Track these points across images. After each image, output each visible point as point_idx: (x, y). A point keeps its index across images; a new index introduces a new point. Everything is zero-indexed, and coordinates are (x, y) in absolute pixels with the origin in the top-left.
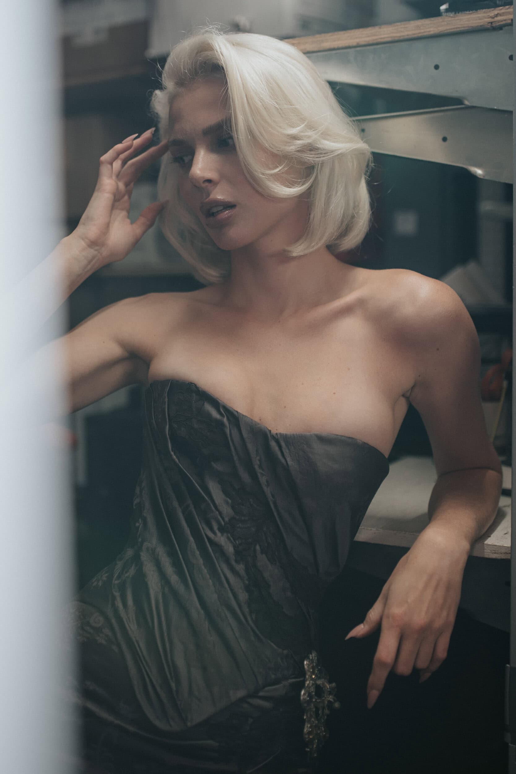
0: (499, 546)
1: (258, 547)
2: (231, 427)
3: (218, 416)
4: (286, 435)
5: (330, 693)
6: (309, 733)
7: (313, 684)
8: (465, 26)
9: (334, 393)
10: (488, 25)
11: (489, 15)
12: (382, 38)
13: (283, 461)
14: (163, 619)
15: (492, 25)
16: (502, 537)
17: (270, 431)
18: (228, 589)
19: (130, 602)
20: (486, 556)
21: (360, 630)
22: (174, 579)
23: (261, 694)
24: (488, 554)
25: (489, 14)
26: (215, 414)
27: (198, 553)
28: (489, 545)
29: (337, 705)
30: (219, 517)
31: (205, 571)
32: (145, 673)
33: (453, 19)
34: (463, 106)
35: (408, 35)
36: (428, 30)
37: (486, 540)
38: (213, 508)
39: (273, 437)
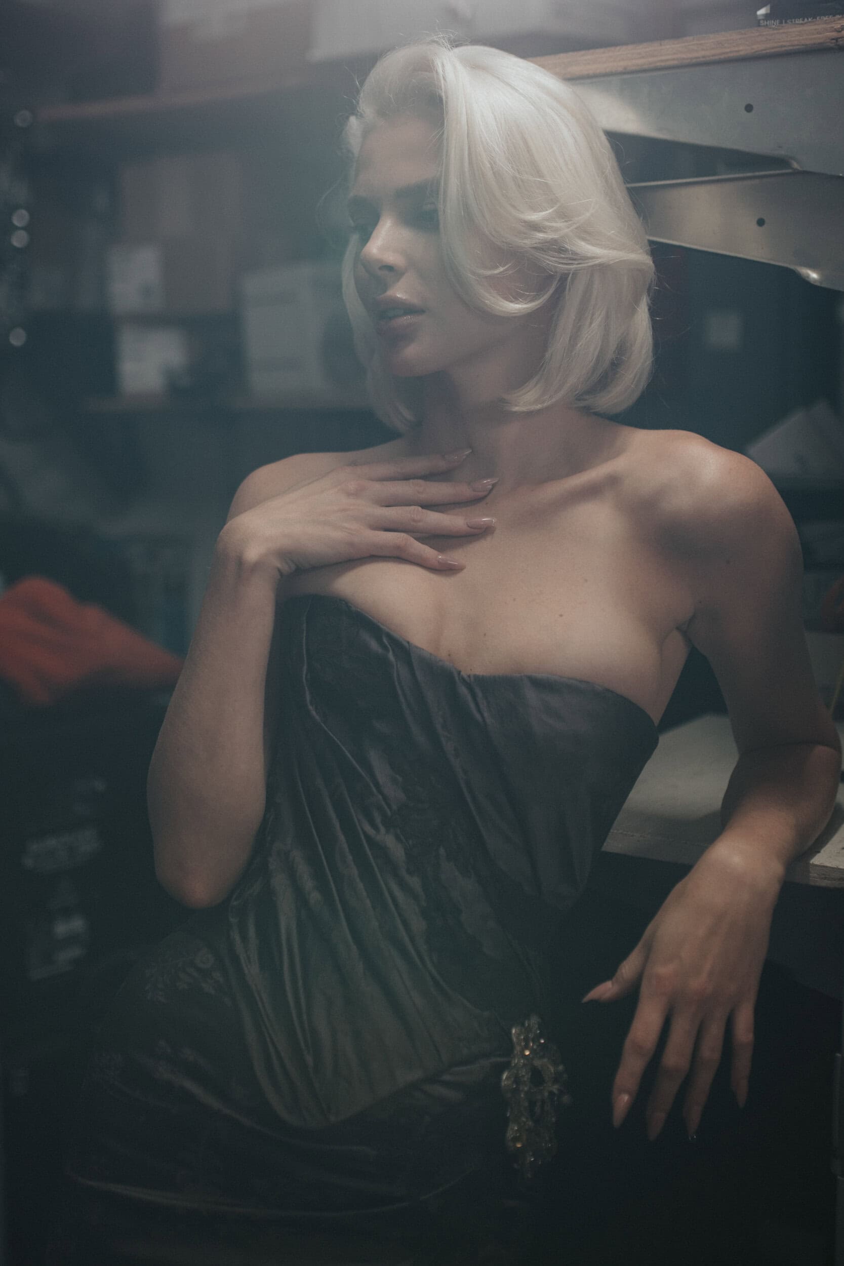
0: (830, 867)
1: (442, 851)
2: (399, 666)
3: (380, 651)
4: (483, 676)
5: (556, 1080)
6: (515, 1139)
7: (524, 1065)
8: (796, 43)
9: (561, 616)
10: (831, 43)
11: (832, 27)
12: (662, 61)
13: (478, 716)
14: (297, 959)
15: (838, 43)
16: (839, 853)
17: (459, 673)
18: (396, 915)
19: (252, 932)
20: (812, 883)
21: (606, 990)
22: (315, 897)
23: (447, 1077)
24: (815, 880)
25: (833, 25)
26: (374, 645)
27: (350, 858)
28: (816, 866)
29: (566, 1099)
30: (383, 803)
31: (361, 886)
32: (268, 1040)
33: (775, 32)
34: (790, 171)
35: (704, 57)
36: (736, 49)
37: (812, 858)
38: (374, 790)
39: (463, 680)
